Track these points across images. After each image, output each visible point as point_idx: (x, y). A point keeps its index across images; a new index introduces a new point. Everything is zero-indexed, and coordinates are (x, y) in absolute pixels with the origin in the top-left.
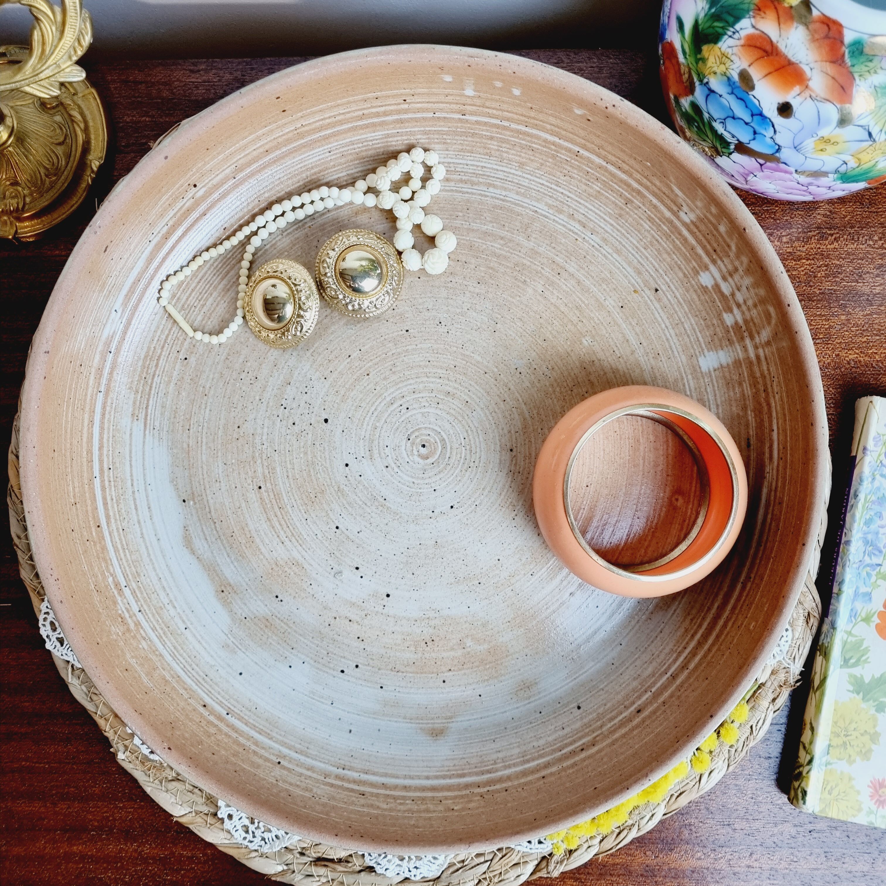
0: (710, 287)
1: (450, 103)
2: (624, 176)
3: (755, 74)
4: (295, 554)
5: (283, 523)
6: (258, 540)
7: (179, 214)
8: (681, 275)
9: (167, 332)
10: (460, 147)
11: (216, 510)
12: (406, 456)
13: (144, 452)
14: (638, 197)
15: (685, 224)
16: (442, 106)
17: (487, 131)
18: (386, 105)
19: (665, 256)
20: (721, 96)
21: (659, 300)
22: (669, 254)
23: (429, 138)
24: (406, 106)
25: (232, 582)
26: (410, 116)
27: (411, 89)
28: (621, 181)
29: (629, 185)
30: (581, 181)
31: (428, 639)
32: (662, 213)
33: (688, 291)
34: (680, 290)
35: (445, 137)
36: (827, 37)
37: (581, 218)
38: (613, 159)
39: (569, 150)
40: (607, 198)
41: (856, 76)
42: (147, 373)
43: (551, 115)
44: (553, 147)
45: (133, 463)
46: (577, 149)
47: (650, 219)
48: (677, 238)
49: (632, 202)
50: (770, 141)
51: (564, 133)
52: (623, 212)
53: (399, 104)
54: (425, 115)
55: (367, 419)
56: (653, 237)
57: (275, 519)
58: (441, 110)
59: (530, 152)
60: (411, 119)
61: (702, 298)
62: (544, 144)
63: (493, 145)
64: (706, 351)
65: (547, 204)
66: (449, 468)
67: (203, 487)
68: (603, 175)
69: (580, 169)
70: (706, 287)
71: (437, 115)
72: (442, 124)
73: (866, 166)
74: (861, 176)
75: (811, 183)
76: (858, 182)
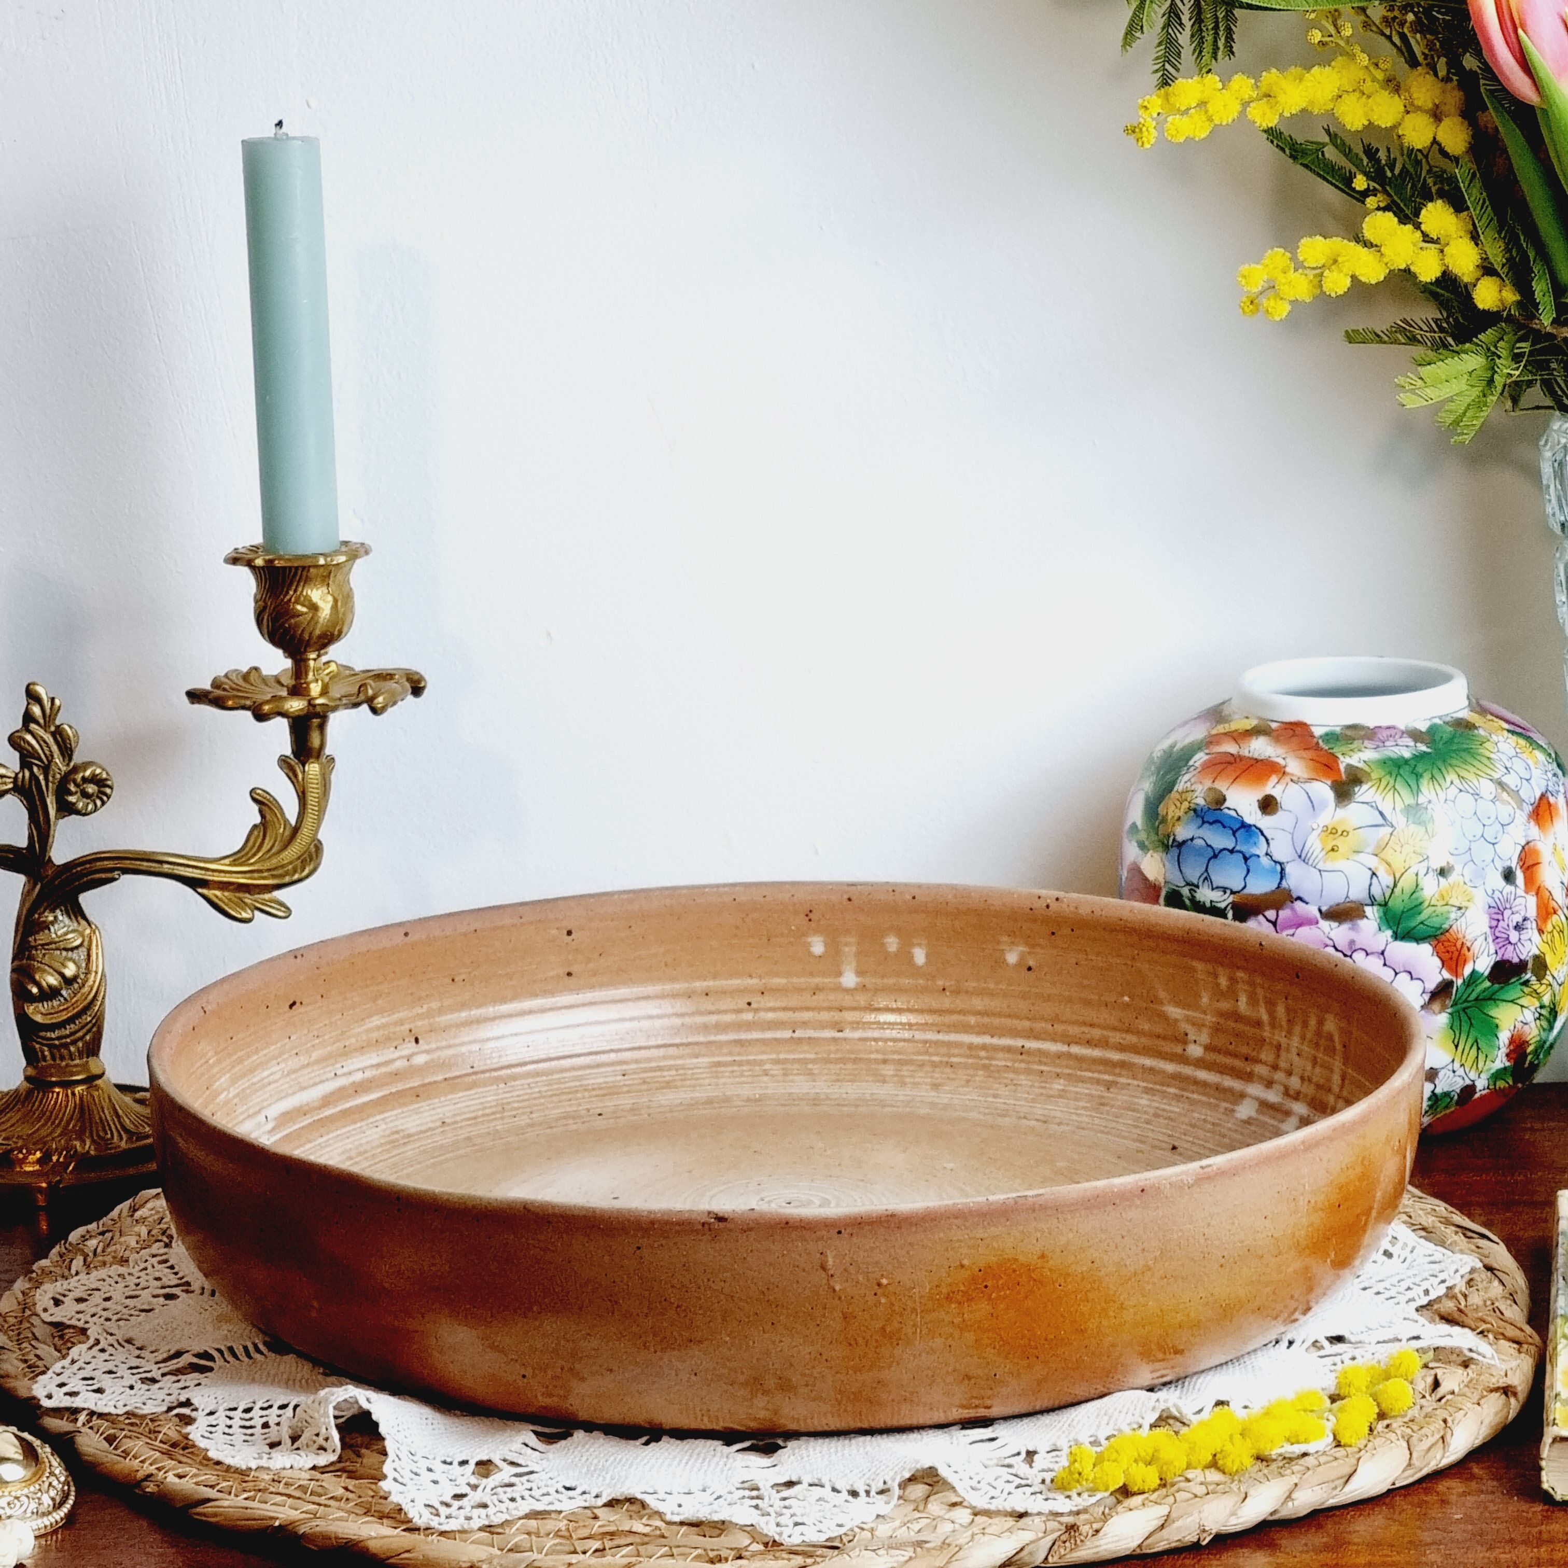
0: (1253, 1114)
1: (819, 1009)
2: (1096, 1053)
8: (1208, 1126)
14: (1124, 1072)
15: (1199, 1063)
16: (807, 1016)
18: (719, 1012)
20: (1192, 839)
21: (1180, 1154)
24: (748, 1016)
26: (755, 1034)
27: (760, 977)
28: (1094, 1061)
29: (1107, 1062)
30: (1031, 1087)
32: (1163, 1072)
34: (1212, 1140)
38: (1077, 1031)
39: (1009, 1049)
40: (1076, 1093)
43: (974, 992)
44: (983, 1054)
46: (1018, 1043)
47: (1148, 1090)
48: (1193, 1091)
49: (1116, 1082)
50: (1267, 863)
51: (997, 1021)
52: (1104, 1101)
53: (741, 1011)
54: (779, 1034)
56: (1157, 1109)
58: (805, 1024)
59: (948, 1070)
60: (757, 1040)
62: (968, 1052)
63: (889, 1070)
68: (1067, 1067)
69: (1028, 1072)
70: (1250, 1118)
71: (799, 1034)
72: (806, 1048)
73: (1406, 883)
74: (1414, 916)
75: (1352, 942)
76: (1418, 940)
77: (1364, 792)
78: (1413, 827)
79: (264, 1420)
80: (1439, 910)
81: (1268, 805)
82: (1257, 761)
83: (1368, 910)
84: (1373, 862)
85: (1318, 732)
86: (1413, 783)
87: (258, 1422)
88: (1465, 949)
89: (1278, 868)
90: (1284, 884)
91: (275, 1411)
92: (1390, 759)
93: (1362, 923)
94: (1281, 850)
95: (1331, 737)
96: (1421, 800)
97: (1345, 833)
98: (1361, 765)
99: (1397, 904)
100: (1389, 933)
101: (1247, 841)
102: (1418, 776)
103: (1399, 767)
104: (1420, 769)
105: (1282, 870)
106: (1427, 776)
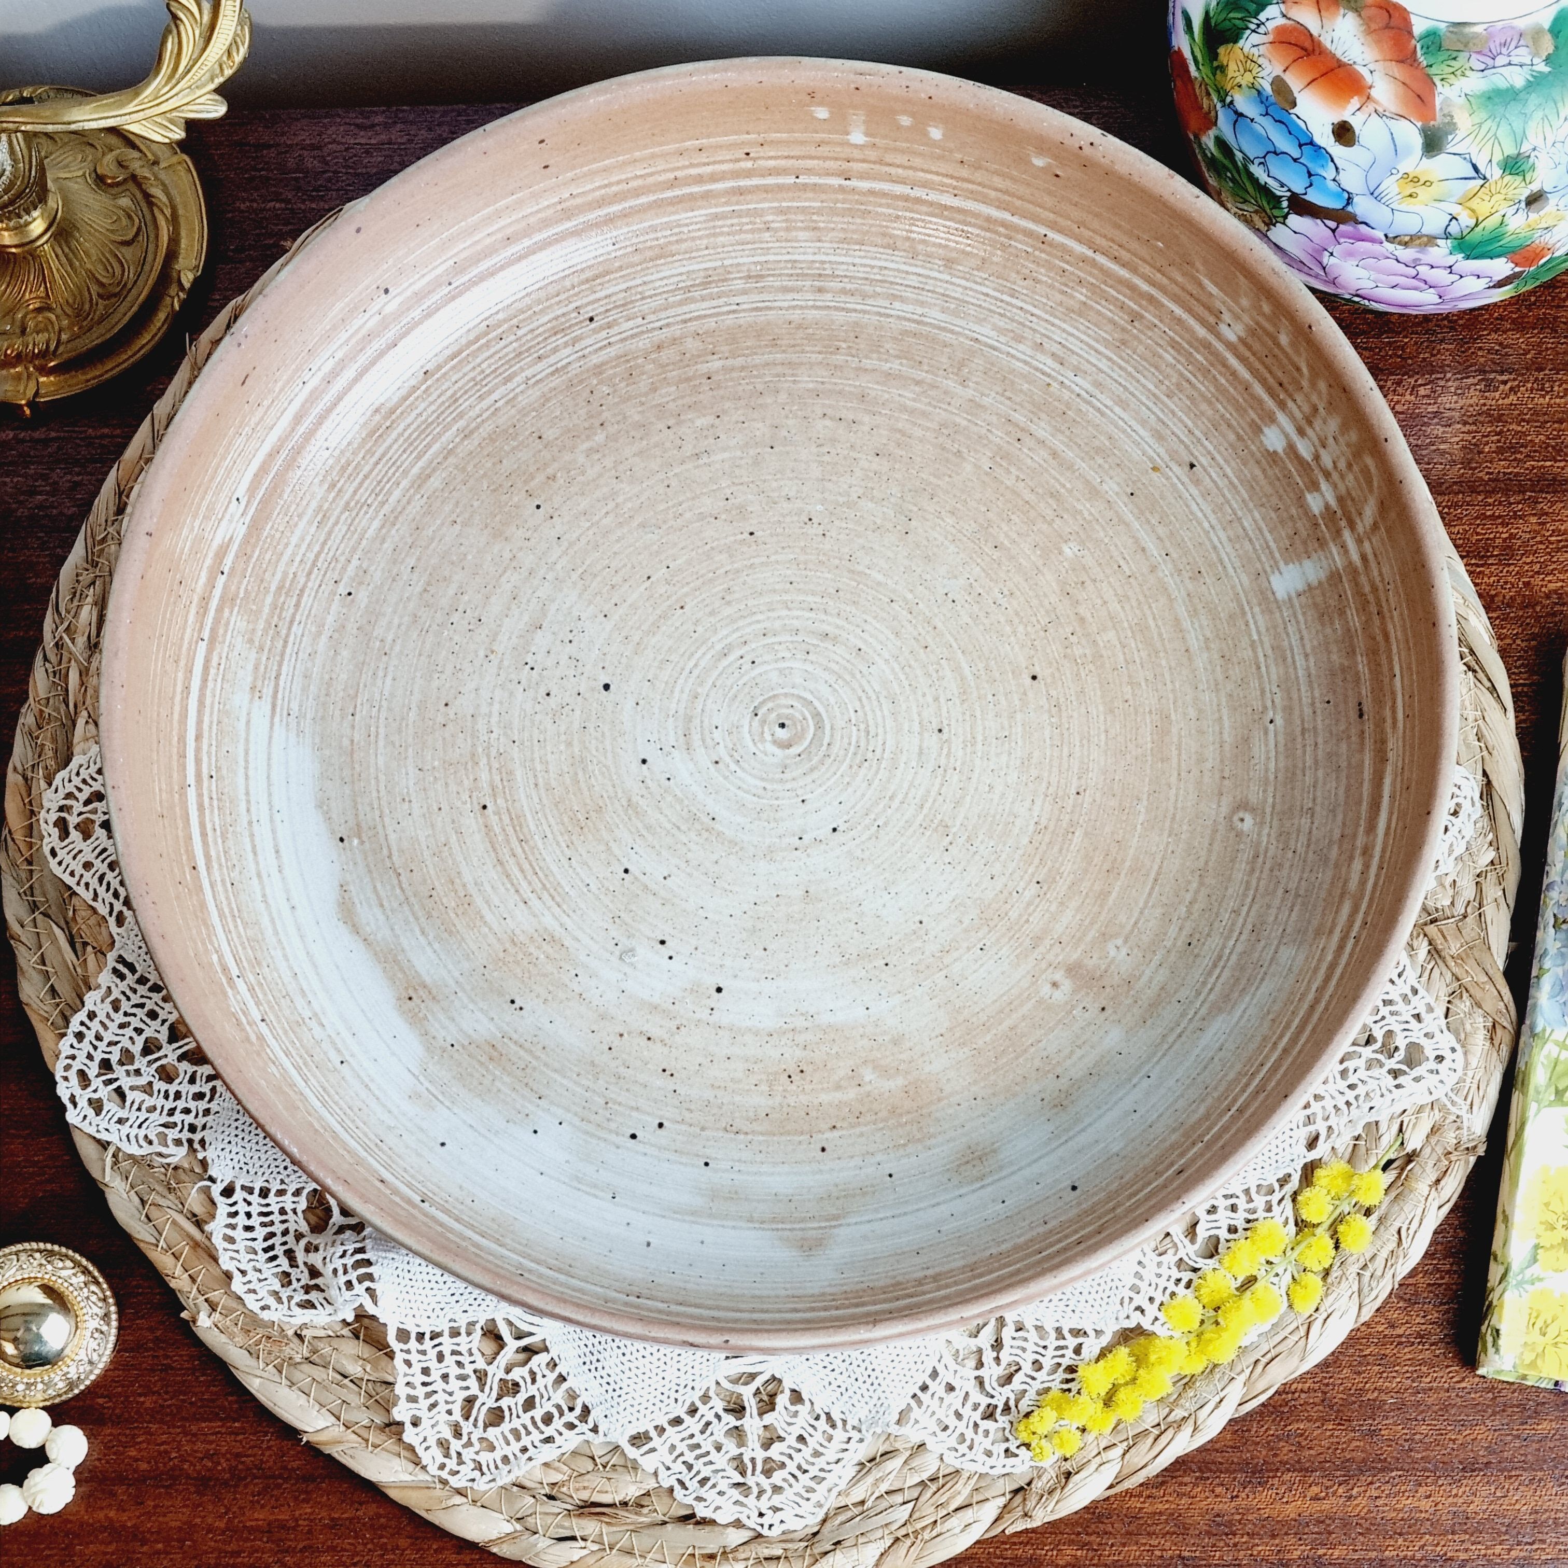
0: (1280, 450)
1: (825, 159)
2: (1124, 273)
3: (1294, 82)
4: (548, 921)
5: (526, 866)
6: (479, 901)
7: (354, 340)
8: (1232, 437)
9: (316, 548)
10: (842, 235)
11: (401, 851)
12: (751, 744)
13: (269, 754)
14: (1151, 308)
15: (1229, 345)
16: (810, 163)
17: (888, 206)
18: (715, 163)
19: (1204, 406)
20: (1253, 120)
21: (1197, 482)
22: (1210, 403)
23: (787, 221)
24: (749, 164)
25: (428, 980)
26: (756, 181)
27: (759, 133)
28: (1121, 281)
29: (1133, 288)
30: (1051, 287)
31: (793, 1070)
32: (1192, 331)
33: (1245, 464)
34: (1233, 464)
35: (815, 217)
36: (1387, 27)
37: (1055, 348)
38: (1104, 243)
39: (1029, 234)
40: (1099, 313)
41: (1436, 80)
42: (280, 618)
43: (996, 173)
44: (1001, 229)
45: (251, 773)
46: (1042, 230)
47: (1174, 345)
48: (1220, 373)
49: (1142, 317)
50: (1332, 185)
51: (1018, 203)
52: (1126, 337)
53: (738, 160)
54: (781, 180)
55: (680, 681)
56: (1181, 375)
57: (512, 861)
58: (809, 171)
60: (757, 186)
61: (1270, 472)
62: (985, 225)
63: (899, 230)
64: (1282, 564)
65: (995, 328)
66: (828, 761)
67: (377, 813)
68: (1091, 274)
69: (1050, 267)
70: (1275, 452)
71: (802, 179)
72: (811, 195)
73: (1489, 222)
74: (1490, 243)
75: (1417, 259)
76: (1493, 256)
80: (1523, 234)
81: (1344, 133)
83: (1441, 241)
84: (1455, 209)
85: (1418, 28)
88: (1544, 251)
89: (1346, 195)
90: (1350, 209)
92: (1499, 90)
93: (1432, 249)
94: (1352, 183)
97: (1428, 183)
99: (1475, 237)
100: (1461, 255)
101: (1312, 158)
105: (1350, 198)
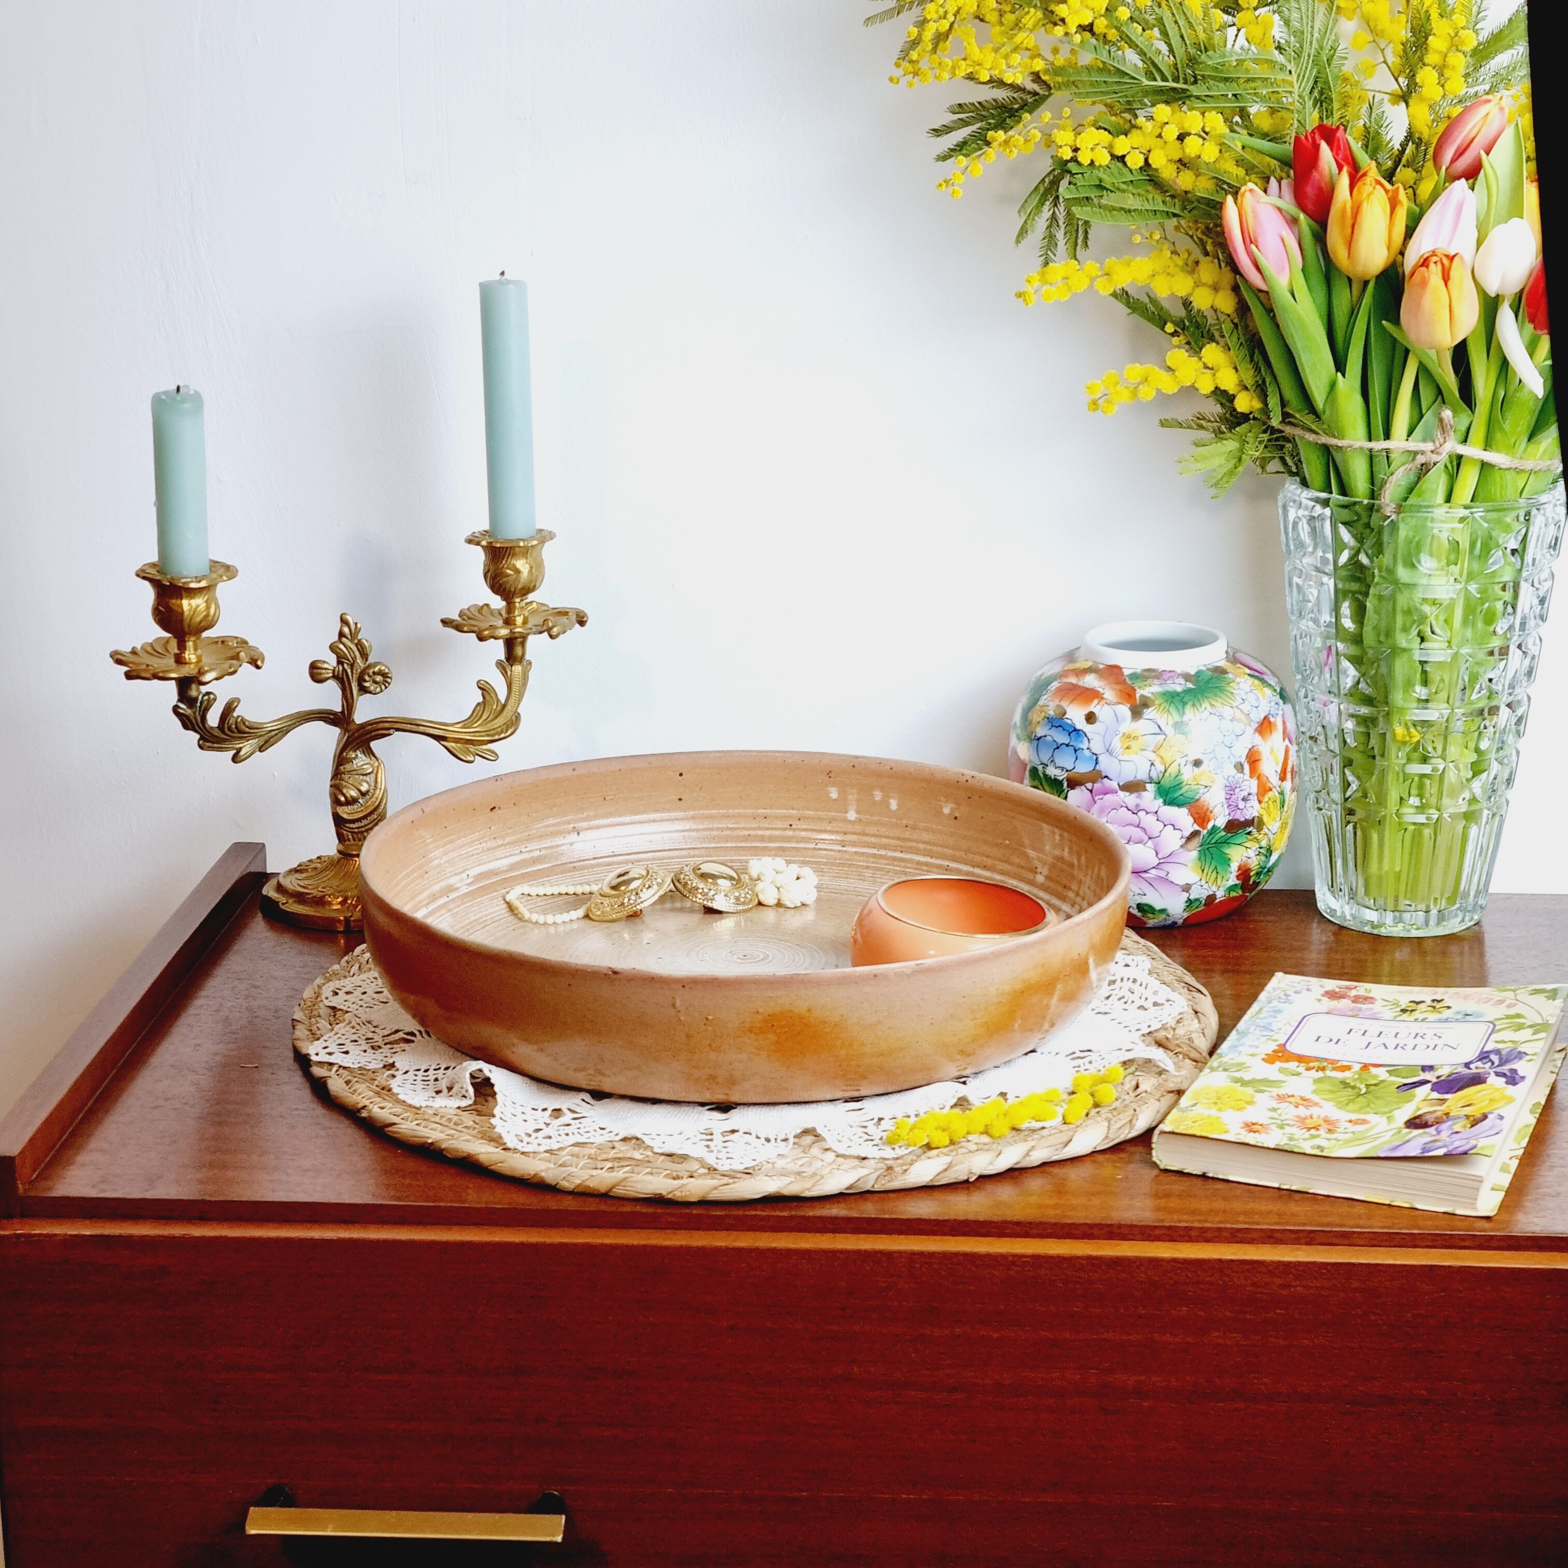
1: (832, 832)
16: (824, 835)
17: (864, 861)
18: (772, 829)
20: (1045, 736)
24: (790, 833)
26: (793, 845)
27: (798, 810)
35: (822, 867)
39: (940, 867)
43: (925, 829)
46: (947, 863)
51: (935, 849)
53: (785, 829)
54: (807, 846)
58: (823, 840)
71: (819, 846)
73: (1173, 770)
74: (1176, 791)
75: (1137, 805)
76: (1179, 806)
77: (1149, 713)
78: (1178, 736)
79: (435, 1077)
80: (1193, 787)
81: (1091, 718)
82: (1088, 689)
83: (1148, 786)
84: (1153, 757)
85: (1126, 672)
86: (1180, 708)
87: (432, 1078)
88: (1208, 813)
89: (1095, 757)
90: (1098, 768)
91: (442, 1071)
92: (1169, 692)
93: (1144, 794)
94: (1097, 746)
95: (1134, 676)
96: (1185, 718)
97: (1136, 738)
98: (1149, 695)
99: (1166, 782)
100: (1161, 800)
101: (1076, 740)
102: (1185, 704)
103: (1173, 697)
104: (1186, 700)
105: (1097, 759)
106: (1190, 703)
